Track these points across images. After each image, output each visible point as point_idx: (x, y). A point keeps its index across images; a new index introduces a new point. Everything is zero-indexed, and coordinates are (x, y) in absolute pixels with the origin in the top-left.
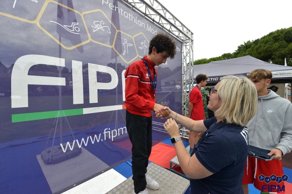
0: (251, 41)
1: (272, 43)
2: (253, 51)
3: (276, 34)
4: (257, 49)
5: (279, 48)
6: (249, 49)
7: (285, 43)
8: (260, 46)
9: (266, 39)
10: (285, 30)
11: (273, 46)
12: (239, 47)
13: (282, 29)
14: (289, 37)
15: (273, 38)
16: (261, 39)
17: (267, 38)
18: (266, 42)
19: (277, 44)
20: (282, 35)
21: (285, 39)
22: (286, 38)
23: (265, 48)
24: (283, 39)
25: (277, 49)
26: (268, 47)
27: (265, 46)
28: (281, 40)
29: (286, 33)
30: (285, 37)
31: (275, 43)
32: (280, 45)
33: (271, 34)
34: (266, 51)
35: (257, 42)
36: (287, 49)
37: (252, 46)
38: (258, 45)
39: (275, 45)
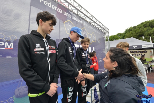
0: (132, 27)
2: (133, 32)
3: (145, 24)
4: (135, 31)
5: (147, 30)
6: (131, 31)
7: (150, 28)
9: (139, 26)
11: (143, 30)
12: (126, 30)
14: (152, 25)
15: (144, 25)
18: (140, 28)
19: (146, 28)
20: (148, 24)
22: (150, 26)
23: (139, 31)
24: (149, 26)
25: (146, 31)
26: (141, 30)
28: (148, 26)
29: (150, 23)
30: (150, 25)
31: (144, 28)
32: (148, 29)
33: (142, 23)
34: (140, 32)
35: (135, 27)
36: (151, 31)
37: (133, 29)
38: (136, 29)
39: (145, 29)
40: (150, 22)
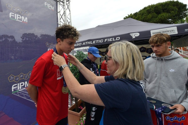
0: (133, 14)
1: (146, 15)
3: (148, 8)
5: (152, 18)
8: (139, 17)
9: (142, 12)
10: (154, 5)
11: (147, 17)
13: (152, 5)
15: (147, 11)
16: (139, 12)
17: (143, 11)
18: (143, 14)
19: (150, 15)
20: (153, 9)
21: (155, 12)
22: (156, 11)
23: (142, 19)
26: (145, 18)
27: (142, 17)
28: (153, 13)
29: (155, 7)
30: (155, 10)
31: (148, 14)
32: (153, 16)
33: (145, 8)
36: (157, 18)
38: (137, 16)
39: (149, 16)
40: (154, 6)
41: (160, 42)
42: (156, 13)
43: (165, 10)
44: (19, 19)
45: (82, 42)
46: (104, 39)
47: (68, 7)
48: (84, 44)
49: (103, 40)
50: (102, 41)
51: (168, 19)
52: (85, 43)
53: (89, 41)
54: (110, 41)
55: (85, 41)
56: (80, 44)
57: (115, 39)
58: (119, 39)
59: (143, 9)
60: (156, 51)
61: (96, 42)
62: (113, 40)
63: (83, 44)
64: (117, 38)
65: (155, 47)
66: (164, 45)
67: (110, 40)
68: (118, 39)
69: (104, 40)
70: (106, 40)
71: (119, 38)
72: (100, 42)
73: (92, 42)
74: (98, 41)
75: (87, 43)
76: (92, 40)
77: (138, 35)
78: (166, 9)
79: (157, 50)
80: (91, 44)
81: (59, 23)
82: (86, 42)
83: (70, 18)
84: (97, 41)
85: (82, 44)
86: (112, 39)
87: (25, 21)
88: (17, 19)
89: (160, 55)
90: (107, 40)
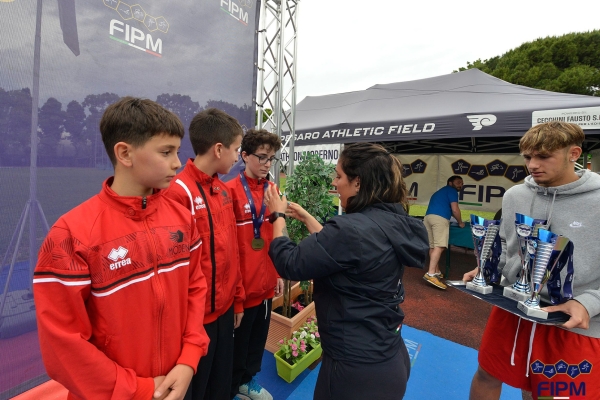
0: (482, 61)
1: (526, 67)
3: (535, 48)
5: (541, 78)
7: (554, 67)
8: (501, 71)
9: (512, 58)
10: (554, 39)
11: (527, 74)
13: (548, 38)
14: (562, 56)
15: (530, 55)
16: (504, 56)
17: (516, 54)
18: (514, 65)
19: (538, 69)
20: (549, 51)
21: (553, 61)
22: (557, 58)
24: (550, 58)
25: (537, 81)
26: (518, 76)
27: (510, 73)
28: (546, 62)
29: (556, 46)
30: (554, 56)
31: (531, 66)
32: (543, 73)
33: (524, 47)
36: (557, 81)
38: (497, 70)
39: (533, 73)
40: (555, 43)
41: (547, 146)
42: (557, 64)
43: (586, 58)
44: (137, 42)
45: (322, 130)
46: (387, 125)
47: (291, 18)
48: (327, 134)
49: (383, 128)
50: (379, 131)
51: (590, 85)
52: (331, 134)
53: (342, 126)
54: (404, 132)
55: (330, 128)
56: (316, 135)
57: (420, 127)
58: (432, 130)
59: (517, 49)
60: (535, 169)
61: (362, 132)
62: (414, 131)
63: (325, 136)
64: (426, 125)
65: (532, 160)
66: (560, 154)
67: (405, 128)
68: (429, 128)
69: (387, 129)
70: (391, 129)
71: (433, 125)
72: (376, 133)
73: (352, 132)
74: (369, 132)
75: (336, 133)
76: (351, 127)
77: (492, 120)
78: (588, 55)
79: (537, 166)
80: (346, 138)
81: (260, 66)
82: (334, 132)
83: (292, 53)
84: (366, 129)
85: (321, 135)
86: (411, 129)
87: (154, 49)
88: (130, 42)
89: (547, 184)
90: (397, 130)
